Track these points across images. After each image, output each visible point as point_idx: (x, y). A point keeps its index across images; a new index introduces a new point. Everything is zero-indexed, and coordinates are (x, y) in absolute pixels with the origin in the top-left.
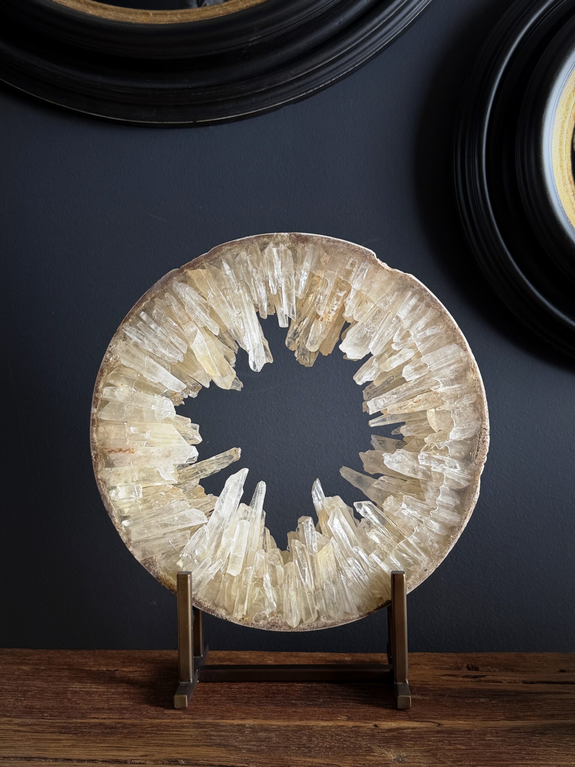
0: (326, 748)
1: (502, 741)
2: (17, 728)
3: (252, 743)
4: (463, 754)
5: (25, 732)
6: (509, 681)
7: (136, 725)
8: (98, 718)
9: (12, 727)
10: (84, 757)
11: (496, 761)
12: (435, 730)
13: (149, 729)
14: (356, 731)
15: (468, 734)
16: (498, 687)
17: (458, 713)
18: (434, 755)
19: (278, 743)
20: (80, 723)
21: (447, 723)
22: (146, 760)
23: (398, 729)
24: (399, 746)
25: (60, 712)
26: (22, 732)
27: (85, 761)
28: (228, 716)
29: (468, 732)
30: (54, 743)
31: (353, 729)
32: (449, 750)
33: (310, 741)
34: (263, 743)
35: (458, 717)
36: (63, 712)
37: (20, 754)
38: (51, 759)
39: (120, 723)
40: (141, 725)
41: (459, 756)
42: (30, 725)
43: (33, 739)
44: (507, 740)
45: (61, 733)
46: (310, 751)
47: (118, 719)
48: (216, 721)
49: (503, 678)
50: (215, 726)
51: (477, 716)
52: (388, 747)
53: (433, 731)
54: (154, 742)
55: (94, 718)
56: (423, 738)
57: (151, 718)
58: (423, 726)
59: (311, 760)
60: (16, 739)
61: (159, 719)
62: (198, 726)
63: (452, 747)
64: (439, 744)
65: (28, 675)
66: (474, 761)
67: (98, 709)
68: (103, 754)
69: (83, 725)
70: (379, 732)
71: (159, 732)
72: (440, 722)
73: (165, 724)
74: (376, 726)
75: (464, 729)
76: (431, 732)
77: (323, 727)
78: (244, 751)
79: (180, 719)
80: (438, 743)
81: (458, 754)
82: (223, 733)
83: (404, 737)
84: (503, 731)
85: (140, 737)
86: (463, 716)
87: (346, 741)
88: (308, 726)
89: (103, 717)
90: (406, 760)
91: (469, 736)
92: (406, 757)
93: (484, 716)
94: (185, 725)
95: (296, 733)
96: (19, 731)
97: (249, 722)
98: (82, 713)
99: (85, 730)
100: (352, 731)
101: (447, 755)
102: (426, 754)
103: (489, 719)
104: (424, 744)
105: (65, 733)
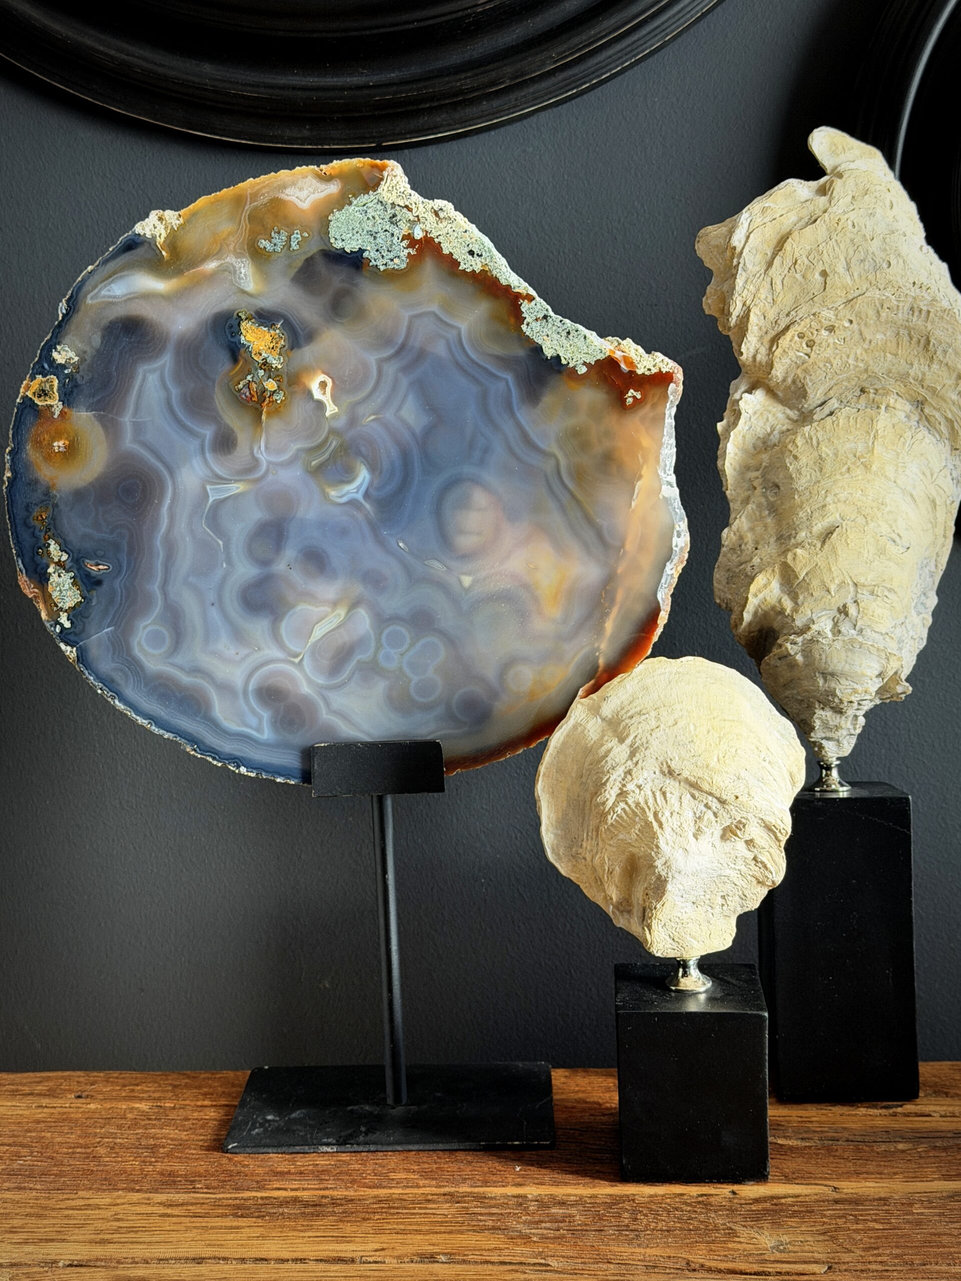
0: (662, 1230)
1: (940, 1215)
2: (162, 1210)
3: (543, 1225)
4: (878, 1237)
5: (178, 1216)
6: (943, 1113)
7: (352, 1200)
8: (285, 1189)
9: (155, 1209)
10: (286, 1255)
11: (931, 1247)
12: (831, 1198)
13: (375, 1206)
14: (705, 1203)
15: (885, 1205)
16: (926, 1125)
17: (864, 1170)
18: (833, 1239)
19: (586, 1225)
20: (262, 1198)
21: (849, 1187)
22: (385, 1256)
23: (772, 1198)
24: (777, 1225)
25: (220, 1181)
26: (173, 1216)
27: (288, 1260)
28: (495, 1182)
29: (884, 1200)
30: (232, 1233)
31: (700, 1199)
32: (857, 1231)
33: (636, 1219)
34: (561, 1225)
35: (865, 1176)
36: (225, 1181)
37: (183, 1252)
38: (235, 1259)
39: (326, 1197)
40: (359, 1200)
41: (873, 1241)
42: (182, 1205)
43: (195, 1227)
44: (947, 1212)
45: (236, 1215)
46: (636, 1235)
47: (317, 1189)
48: (476, 1190)
49: (932, 1108)
50: (481, 1199)
51: (895, 1174)
52: (760, 1228)
53: (828, 1201)
54: (390, 1227)
55: (279, 1189)
56: (813, 1211)
57: (370, 1187)
58: (810, 1191)
59: (642, 1250)
60: (168, 1228)
61: (384, 1187)
62: (452, 1198)
63: (860, 1226)
64: (840, 1221)
65: (150, 1119)
66: (897, 1247)
67: (282, 1173)
68: (314, 1248)
69: (267, 1202)
70: (741, 1204)
71: (392, 1211)
72: (836, 1184)
73: (397, 1196)
74: (734, 1193)
75: (876, 1197)
76: (824, 1201)
77: (651, 1196)
78: (535, 1239)
79: (418, 1187)
80: (838, 1220)
81: (871, 1238)
82: (494, 1210)
83: (781, 1210)
84: (940, 1198)
85: (364, 1219)
86: (872, 1174)
87: (690, 1218)
88: (627, 1196)
89: (294, 1187)
90: (791, 1248)
91: (886, 1208)
92: (790, 1243)
93: (906, 1175)
94: (430, 1197)
95: (611, 1208)
96: (169, 1216)
97: (531, 1191)
98: (258, 1182)
99: (274, 1211)
100: (699, 1203)
101: (854, 1239)
102: (821, 1238)
103: (915, 1178)
104: (815, 1222)
105: (242, 1216)
